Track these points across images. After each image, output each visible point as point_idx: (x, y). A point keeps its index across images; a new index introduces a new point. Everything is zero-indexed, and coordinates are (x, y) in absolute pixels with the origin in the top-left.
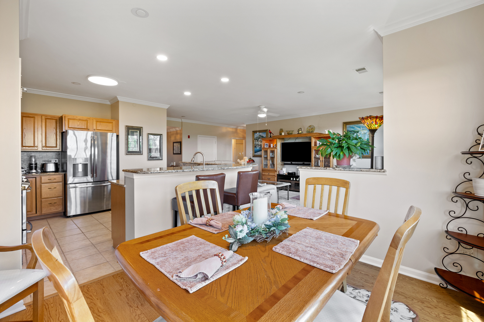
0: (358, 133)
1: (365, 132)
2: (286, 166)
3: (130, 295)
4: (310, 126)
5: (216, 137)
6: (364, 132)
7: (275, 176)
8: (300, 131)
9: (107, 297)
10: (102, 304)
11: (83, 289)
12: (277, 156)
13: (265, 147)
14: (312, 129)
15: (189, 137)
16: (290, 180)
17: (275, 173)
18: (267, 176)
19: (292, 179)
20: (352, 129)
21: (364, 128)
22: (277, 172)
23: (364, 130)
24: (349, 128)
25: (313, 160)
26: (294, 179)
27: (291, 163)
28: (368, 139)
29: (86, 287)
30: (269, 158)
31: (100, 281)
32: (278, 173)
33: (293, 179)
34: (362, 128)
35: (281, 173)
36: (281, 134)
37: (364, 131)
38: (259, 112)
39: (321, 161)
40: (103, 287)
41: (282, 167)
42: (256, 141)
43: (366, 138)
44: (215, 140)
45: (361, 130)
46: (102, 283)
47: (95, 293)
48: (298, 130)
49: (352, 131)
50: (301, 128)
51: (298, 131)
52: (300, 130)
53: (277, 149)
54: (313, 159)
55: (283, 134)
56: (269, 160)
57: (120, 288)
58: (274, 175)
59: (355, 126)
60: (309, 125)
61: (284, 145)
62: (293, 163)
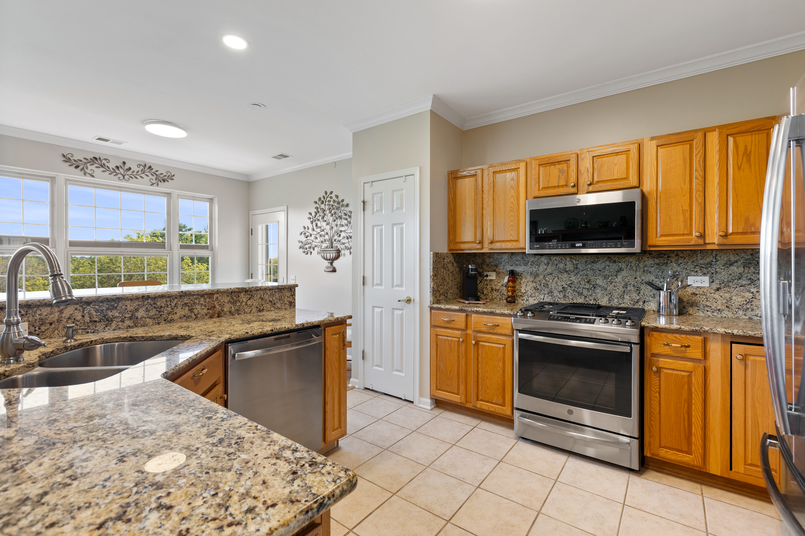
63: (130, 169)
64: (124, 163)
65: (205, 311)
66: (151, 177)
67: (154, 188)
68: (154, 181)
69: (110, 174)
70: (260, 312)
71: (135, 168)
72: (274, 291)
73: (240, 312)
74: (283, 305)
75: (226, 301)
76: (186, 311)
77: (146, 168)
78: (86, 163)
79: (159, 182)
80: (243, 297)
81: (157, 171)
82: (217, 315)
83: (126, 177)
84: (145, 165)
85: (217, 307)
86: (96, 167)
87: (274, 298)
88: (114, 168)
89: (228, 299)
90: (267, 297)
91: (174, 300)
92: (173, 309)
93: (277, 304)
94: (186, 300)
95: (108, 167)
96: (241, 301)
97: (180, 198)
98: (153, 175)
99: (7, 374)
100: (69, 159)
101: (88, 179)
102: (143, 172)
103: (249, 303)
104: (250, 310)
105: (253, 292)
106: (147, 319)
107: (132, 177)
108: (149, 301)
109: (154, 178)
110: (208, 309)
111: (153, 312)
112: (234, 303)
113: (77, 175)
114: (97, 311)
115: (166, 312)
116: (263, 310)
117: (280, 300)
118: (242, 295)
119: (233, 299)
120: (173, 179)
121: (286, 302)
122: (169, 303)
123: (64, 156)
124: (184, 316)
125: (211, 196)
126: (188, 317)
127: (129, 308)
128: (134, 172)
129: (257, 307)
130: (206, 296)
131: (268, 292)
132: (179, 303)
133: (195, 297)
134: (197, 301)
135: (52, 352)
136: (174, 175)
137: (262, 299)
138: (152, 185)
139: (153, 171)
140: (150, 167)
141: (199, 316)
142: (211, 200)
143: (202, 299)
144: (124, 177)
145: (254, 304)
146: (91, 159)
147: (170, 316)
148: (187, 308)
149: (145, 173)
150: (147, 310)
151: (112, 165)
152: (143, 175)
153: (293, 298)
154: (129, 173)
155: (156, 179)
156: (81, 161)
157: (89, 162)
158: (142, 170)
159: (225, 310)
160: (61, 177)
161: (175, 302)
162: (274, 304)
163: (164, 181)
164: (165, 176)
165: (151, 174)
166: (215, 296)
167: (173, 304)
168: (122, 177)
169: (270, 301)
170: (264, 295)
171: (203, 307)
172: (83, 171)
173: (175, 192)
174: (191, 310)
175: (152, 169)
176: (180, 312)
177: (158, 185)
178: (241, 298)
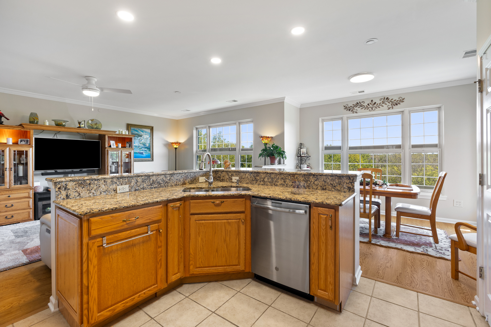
1: (147, 137)
3: (386, 262)
4: (92, 120)
9: (400, 270)
10: (406, 269)
11: (415, 286)
14: (96, 124)
17: (28, 193)
20: (136, 133)
21: (146, 133)
22: (32, 189)
24: (133, 131)
28: (149, 144)
29: (412, 285)
30: (11, 164)
31: (397, 282)
40: (398, 277)
45: (144, 135)
46: (397, 280)
47: (407, 277)
50: (84, 121)
51: (79, 124)
52: (83, 123)
56: (8, 169)
57: (387, 268)
59: (138, 129)
63: (375, 103)
64: (372, 101)
65: (291, 183)
66: (388, 104)
67: (391, 110)
68: (390, 106)
69: (365, 109)
70: (323, 190)
71: (378, 102)
72: (334, 177)
73: (310, 188)
74: (342, 188)
75: (302, 179)
76: (282, 182)
77: (385, 100)
78: (354, 107)
79: (394, 106)
80: (312, 179)
81: (392, 99)
82: (297, 186)
83: (374, 108)
84: (384, 98)
85: (297, 182)
86: (358, 107)
87: (334, 182)
88: (367, 105)
89: (303, 178)
90: (329, 181)
91: (277, 175)
92: (277, 180)
93: (337, 187)
94: (282, 176)
95: (364, 106)
96: (311, 181)
97: (412, 112)
98: (389, 103)
99: (202, 188)
100: (347, 107)
101: (355, 114)
102: (383, 102)
103: (316, 183)
104: (316, 187)
105: (319, 176)
106: (268, 183)
107: (376, 108)
108: (269, 174)
109: (390, 104)
110: (292, 183)
111: (270, 180)
112: (306, 181)
113: (350, 114)
114: (254, 176)
115: (274, 180)
116: (325, 189)
117: (339, 184)
118: (311, 177)
119: (306, 179)
120: (403, 101)
121: (345, 186)
122: (276, 177)
123: (344, 106)
124: (282, 184)
125: (438, 106)
126: (283, 185)
127: (263, 177)
128: (378, 104)
129: (321, 186)
130: (291, 176)
131: (329, 177)
132: (280, 177)
133: (286, 175)
134: (287, 177)
135: (225, 186)
136: (404, 99)
137: (325, 182)
138: (389, 109)
139: (390, 100)
140: (387, 98)
141: (288, 185)
142: (439, 108)
143: (289, 177)
144: (372, 109)
145: (319, 184)
146: (356, 104)
147: (276, 183)
148: (283, 180)
149: (385, 103)
150: (268, 179)
151: (366, 104)
152: (383, 105)
153: (352, 185)
154: (375, 105)
155: (391, 105)
156: (351, 106)
157: (355, 106)
158: (383, 101)
159: (301, 184)
160: (345, 116)
161: (278, 177)
162: (335, 187)
163: (397, 104)
164: (398, 101)
165: (388, 102)
166: (296, 176)
167: (277, 178)
168: (370, 109)
169: (331, 184)
170: (326, 179)
171: (290, 181)
172: (352, 112)
173: (407, 110)
174: (285, 182)
175: (389, 99)
176: (280, 182)
177: (393, 108)
178: (311, 179)
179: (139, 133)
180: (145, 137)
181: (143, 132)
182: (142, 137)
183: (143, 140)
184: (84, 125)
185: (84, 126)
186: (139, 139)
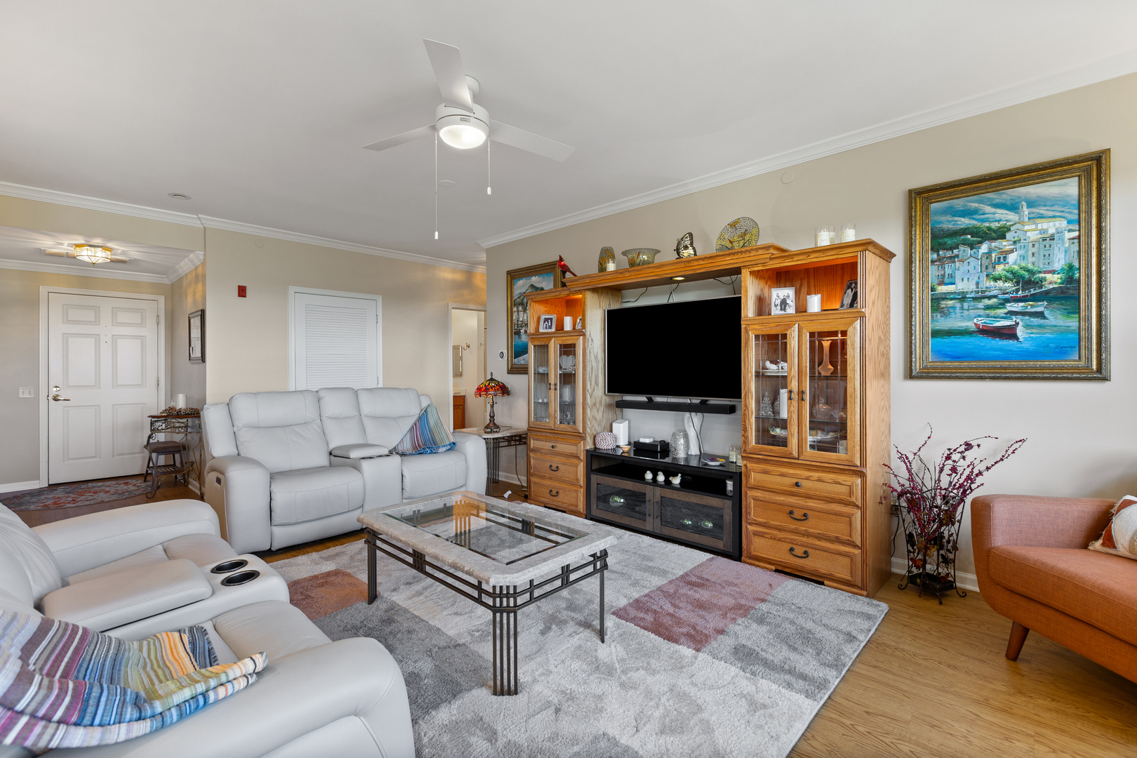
0: (1003, 237)
1: (1052, 231)
2: (629, 412)
4: (733, 225)
5: (380, 299)
6: (1043, 231)
7: (578, 457)
8: (686, 248)
12: (588, 369)
13: (541, 330)
14: (745, 234)
15: (242, 292)
16: (642, 479)
17: (576, 445)
18: (548, 457)
19: (649, 476)
20: (965, 222)
21: (1042, 211)
22: (584, 439)
23: (1042, 217)
24: (943, 218)
25: (749, 389)
26: (661, 478)
27: (650, 400)
28: (1071, 267)
30: (556, 376)
32: (590, 446)
33: (655, 476)
34: (1026, 211)
35: (605, 444)
36: (602, 268)
37: (1043, 225)
38: (443, 110)
39: (794, 396)
41: (610, 415)
42: (518, 311)
43: (1059, 262)
44: (374, 308)
45: (1021, 222)
48: (679, 244)
49: (964, 231)
50: (691, 235)
51: (678, 251)
52: (688, 242)
53: (584, 340)
54: (750, 384)
55: (611, 267)
56: (553, 387)
58: (575, 452)
59: (980, 202)
60: (731, 219)
61: (616, 321)
62: (659, 399)
179: (983, 221)
180: (1033, 236)
181: (1013, 207)
182: (1008, 235)
183: (1012, 258)
184: (694, 249)
185: (692, 252)
186: (988, 255)
